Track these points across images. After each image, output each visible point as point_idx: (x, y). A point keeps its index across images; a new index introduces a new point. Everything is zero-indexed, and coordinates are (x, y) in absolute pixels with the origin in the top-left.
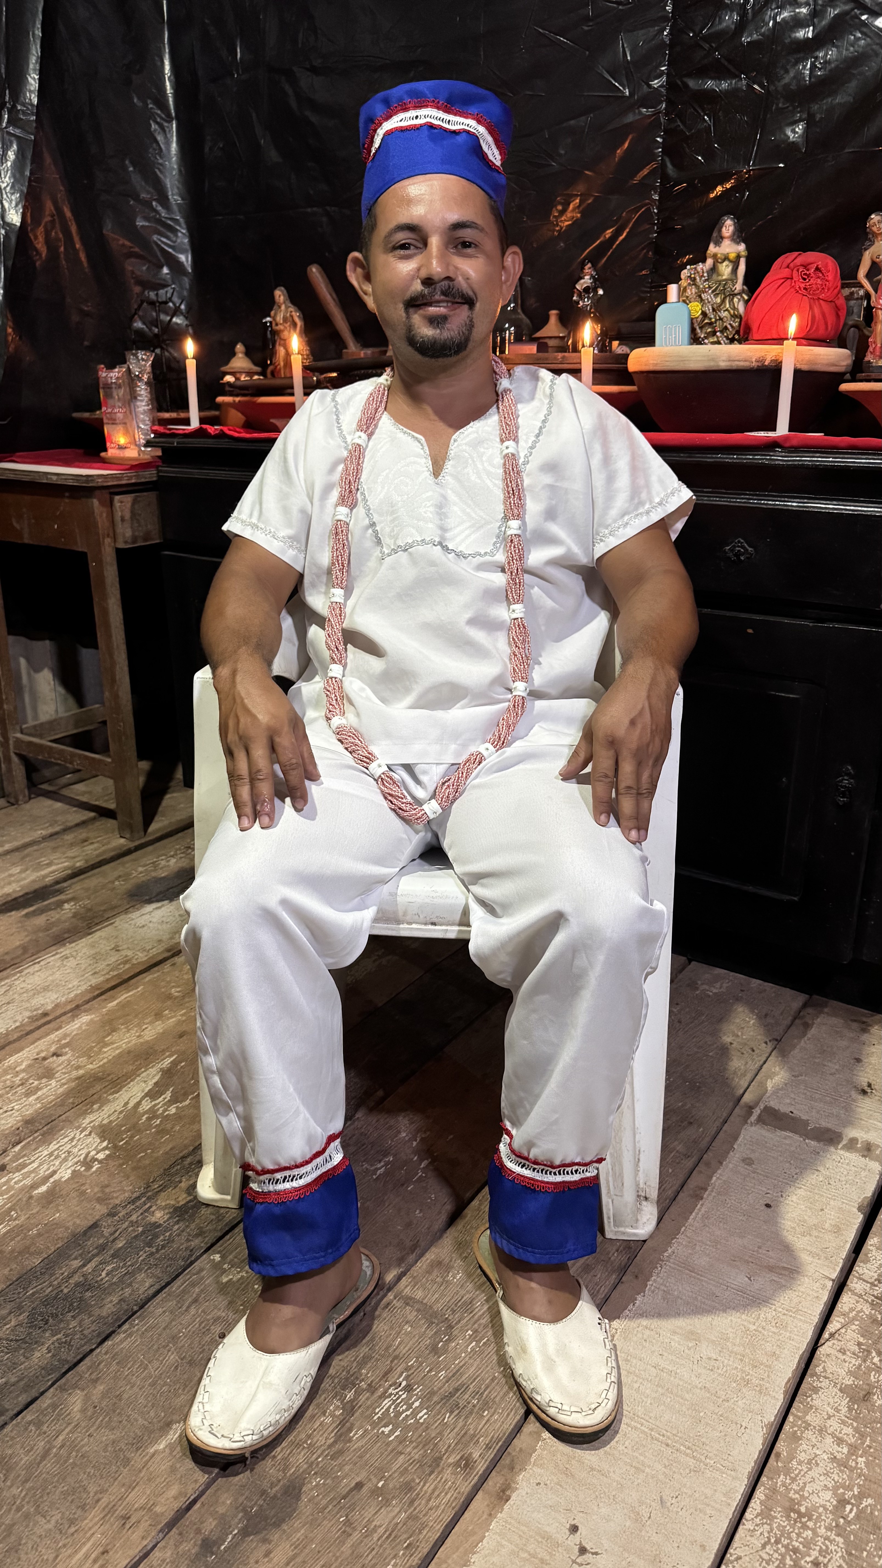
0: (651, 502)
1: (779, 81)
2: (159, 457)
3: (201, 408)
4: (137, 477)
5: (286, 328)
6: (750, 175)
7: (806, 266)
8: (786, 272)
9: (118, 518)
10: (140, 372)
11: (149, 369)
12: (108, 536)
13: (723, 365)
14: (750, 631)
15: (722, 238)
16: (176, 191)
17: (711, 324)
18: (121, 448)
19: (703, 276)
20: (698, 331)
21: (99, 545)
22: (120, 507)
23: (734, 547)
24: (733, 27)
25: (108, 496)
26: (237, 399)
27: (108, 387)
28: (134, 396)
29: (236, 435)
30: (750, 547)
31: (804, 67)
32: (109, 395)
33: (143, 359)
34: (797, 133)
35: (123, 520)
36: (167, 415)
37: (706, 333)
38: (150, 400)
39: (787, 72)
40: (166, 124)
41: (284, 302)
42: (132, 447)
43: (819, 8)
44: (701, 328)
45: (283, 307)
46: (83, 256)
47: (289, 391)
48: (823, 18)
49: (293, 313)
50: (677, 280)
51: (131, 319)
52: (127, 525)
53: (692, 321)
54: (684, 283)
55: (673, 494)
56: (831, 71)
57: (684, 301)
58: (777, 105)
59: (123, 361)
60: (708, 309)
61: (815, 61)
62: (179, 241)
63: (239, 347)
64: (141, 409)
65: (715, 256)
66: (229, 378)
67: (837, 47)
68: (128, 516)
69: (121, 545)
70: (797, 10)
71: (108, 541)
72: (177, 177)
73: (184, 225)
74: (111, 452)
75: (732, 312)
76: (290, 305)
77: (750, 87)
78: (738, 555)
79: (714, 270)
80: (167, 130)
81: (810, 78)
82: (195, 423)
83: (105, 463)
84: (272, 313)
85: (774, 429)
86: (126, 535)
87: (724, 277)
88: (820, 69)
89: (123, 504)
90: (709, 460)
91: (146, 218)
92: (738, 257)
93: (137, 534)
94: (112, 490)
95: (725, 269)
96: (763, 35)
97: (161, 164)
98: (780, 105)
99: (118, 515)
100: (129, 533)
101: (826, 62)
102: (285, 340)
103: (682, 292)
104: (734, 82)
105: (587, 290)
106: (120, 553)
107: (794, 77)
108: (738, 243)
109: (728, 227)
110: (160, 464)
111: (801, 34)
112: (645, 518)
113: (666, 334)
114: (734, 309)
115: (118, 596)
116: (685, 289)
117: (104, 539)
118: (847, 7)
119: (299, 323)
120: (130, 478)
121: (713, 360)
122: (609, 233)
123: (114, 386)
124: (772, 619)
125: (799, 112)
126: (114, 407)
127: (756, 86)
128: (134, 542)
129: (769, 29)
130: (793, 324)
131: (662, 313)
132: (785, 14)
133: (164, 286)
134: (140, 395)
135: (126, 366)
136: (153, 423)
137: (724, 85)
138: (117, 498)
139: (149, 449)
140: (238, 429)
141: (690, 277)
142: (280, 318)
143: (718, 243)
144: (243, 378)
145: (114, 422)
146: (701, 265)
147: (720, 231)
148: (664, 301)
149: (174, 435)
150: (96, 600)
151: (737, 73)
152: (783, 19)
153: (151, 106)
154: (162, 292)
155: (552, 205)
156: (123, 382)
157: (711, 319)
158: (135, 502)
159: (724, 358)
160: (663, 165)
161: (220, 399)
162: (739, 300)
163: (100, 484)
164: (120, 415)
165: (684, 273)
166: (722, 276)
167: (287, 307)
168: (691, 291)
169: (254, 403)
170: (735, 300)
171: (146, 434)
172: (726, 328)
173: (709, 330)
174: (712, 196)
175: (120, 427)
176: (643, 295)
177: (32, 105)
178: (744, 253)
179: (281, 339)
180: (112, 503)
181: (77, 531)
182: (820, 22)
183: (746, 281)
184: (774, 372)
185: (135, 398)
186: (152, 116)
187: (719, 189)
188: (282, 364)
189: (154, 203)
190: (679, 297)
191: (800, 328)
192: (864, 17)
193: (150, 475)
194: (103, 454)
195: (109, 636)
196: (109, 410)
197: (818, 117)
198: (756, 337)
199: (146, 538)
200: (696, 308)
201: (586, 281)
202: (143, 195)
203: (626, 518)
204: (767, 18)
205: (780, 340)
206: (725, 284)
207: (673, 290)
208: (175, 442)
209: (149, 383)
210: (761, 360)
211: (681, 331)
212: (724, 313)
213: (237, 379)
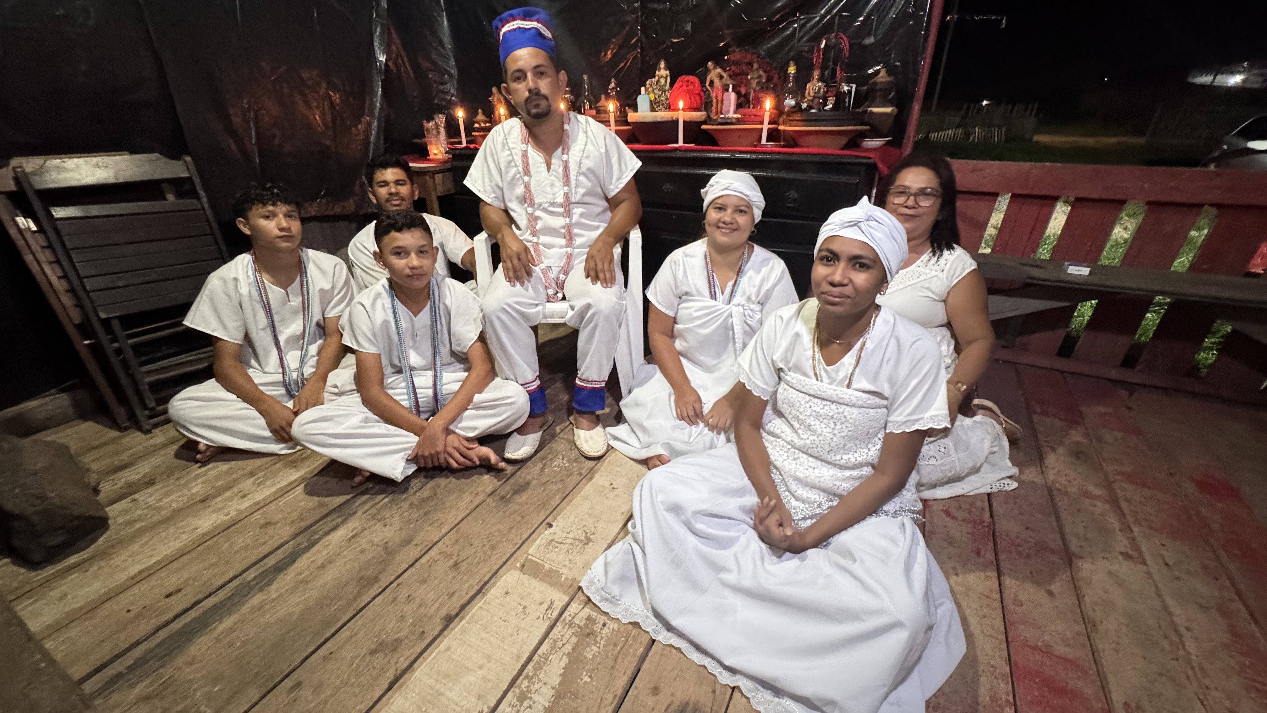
0: (630, 169)
2: (451, 158)
3: (466, 136)
4: (443, 166)
5: (498, 103)
6: (671, 43)
7: (688, 81)
8: (681, 84)
10: (440, 123)
11: (444, 122)
12: (433, 191)
13: (659, 120)
14: (674, 217)
15: (660, 69)
17: (657, 103)
18: (435, 154)
19: (654, 83)
20: (653, 105)
21: (430, 195)
22: (437, 179)
23: (666, 187)
25: (432, 175)
26: (481, 133)
27: (428, 130)
28: (438, 133)
30: (671, 187)
32: (428, 133)
33: (441, 118)
34: (689, 26)
35: (439, 184)
36: (452, 140)
38: (445, 134)
40: (441, 13)
41: (497, 94)
42: (440, 154)
45: (496, 96)
46: (411, 72)
49: (501, 97)
50: (645, 85)
51: (433, 100)
52: (441, 186)
53: (651, 101)
54: (647, 86)
57: (648, 94)
59: (433, 119)
60: (657, 97)
62: (451, 64)
63: (480, 111)
64: (442, 138)
65: (658, 75)
66: (476, 125)
68: (440, 182)
69: (439, 194)
71: (433, 193)
73: (453, 57)
74: (432, 157)
76: (499, 95)
78: (667, 190)
79: (658, 81)
82: (464, 144)
83: (429, 161)
84: (492, 98)
85: (677, 142)
86: (440, 190)
89: (439, 178)
90: (650, 154)
91: (436, 54)
92: (667, 76)
93: (445, 189)
94: (434, 172)
95: (662, 81)
97: (441, 30)
99: (437, 182)
100: (441, 189)
102: (498, 108)
103: (646, 90)
105: (613, 88)
106: (439, 198)
109: (662, 64)
110: (452, 161)
112: (629, 176)
113: (641, 107)
114: (665, 96)
116: (648, 89)
119: (503, 102)
120: (440, 167)
121: (655, 118)
122: (622, 65)
123: (430, 129)
125: (689, 19)
126: (430, 138)
128: (444, 193)
130: (681, 104)
131: (639, 98)
133: (446, 83)
134: (441, 133)
135: (434, 121)
136: (448, 144)
138: (436, 176)
139: (447, 155)
141: (649, 84)
142: (495, 100)
143: (659, 71)
144: (483, 125)
145: (431, 144)
146: (653, 80)
147: (659, 66)
148: (640, 94)
149: (456, 149)
154: (445, 86)
156: (434, 127)
157: (657, 101)
158: (443, 176)
160: (641, 38)
161: (474, 133)
162: (668, 92)
163: (428, 170)
164: (434, 142)
165: (648, 82)
166: (661, 83)
168: (650, 89)
170: (666, 92)
171: (445, 149)
172: (663, 104)
173: (657, 105)
174: (658, 51)
175: (434, 146)
176: (633, 91)
178: (669, 74)
179: (496, 106)
180: (434, 177)
183: (669, 86)
184: (675, 122)
187: (660, 49)
188: (498, 118)
189: (439, 48)
190: (646, 92)
191: (685, 105)
193: (448, 165)
194: (428, 157)
197: (695, 20)
198: (671, 108)
199: (449, 191)
200: (652, 96)
201: (612, 85)
202: (434, 44)
205: (678, 110)
206: (662, 87)
207: (643, 89)
208: (457, 152)
209: (444, 128)
210: (672, 118)
211: (647, 106)
212: (663, 98)
213: (480, 125)
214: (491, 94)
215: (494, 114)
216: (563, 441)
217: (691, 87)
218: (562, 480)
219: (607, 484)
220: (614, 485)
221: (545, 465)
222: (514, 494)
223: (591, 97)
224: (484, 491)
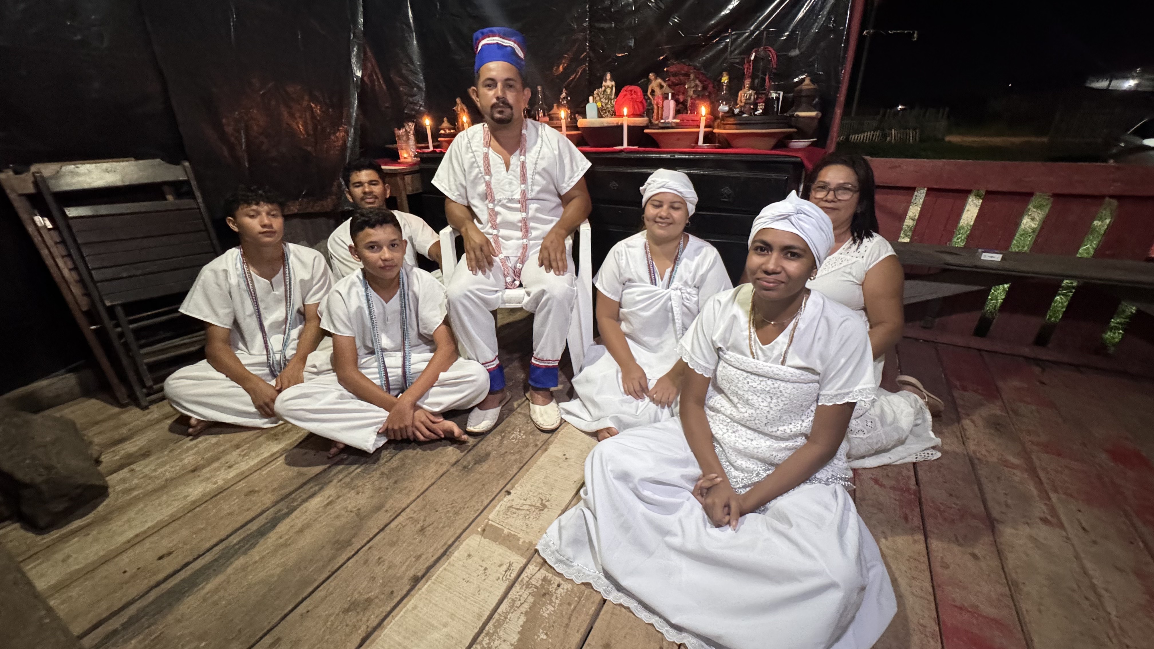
1: (624, 25)
2: (419, 161)
3: (433, 142)
4: (412, 168)
5: (461, 112)
6: (616, 57)
7: (631, 91)
8: (625, 93)
9: (406, 184)
10: (410, 131)
11: (413, 129)
12: (404, 190)
13: (606, 125)
14: (620, 212)
15: (607, 80)
16: (417, 60)
17: (604, 110)
18: (405, 158)
19: (601, 93)
20: (600, 112)
21: (401, 193)
22: (407, 180)
23: (613, 184)
25: (402, 176)
27: (398, 136)
28: (408, 139)
30: (617, 184)
31: (632, 20)
32: (399, 139)
33: (410, 126)
34: (632, 43)
35: (408, 184)
36: (420, 145)
38: (414, 140)
39: (626, 22)
40: (411, 34)
41: (460, 103)
42: (409, 158)
44: (602, 111)
45: (460, 105)
46: (384, 87)
49: (464, 107)
50: (593, 95)
51: (404, 109)
52: (410, 186)
53: (598, 109)
54: (595, 96)
56: (640, 21)
57: (595, 102)
59: (403, 126)
60: (604, 104)
61: (635, 18)
62: (419, 78)
63: (445, 119)
64: (411, 144)
66: (442, 132)
67: (642, 14)
68: (410, 182)
69: (408, 193)
71: (403, 192)
72: (417, 54)
73: (421, 72)
74: (402, 160)
76: (462, 104)
77: (615, 26)
78: (614, 187)
79: (605, 91)
80: (412, 36)
81: (634, 24)
82: (432, 149)
83: (399, 163)
84: (456, 107)
85: (622, 145)
86: (410, 189)
88: (637, 21)
89: (408, 178)
90: (598, 155)
91: (406, 70)
92: (612, 86)
93: (414, 189)
94: (404, 174)
95: (609, 90)
97: (411, 50)
98: (626, 33)
99: (406, 182)
101: (638, 19)
102: (462, 116)
103: (594, 99)
104: (610, 24)
105: (564, 98)
106: (409, 196)
107: (629, 23)
108: (612, 81)
109: (608, 76)
110: (420, 163)
111: (630, 9)
112: (579, 176)
113: (589, 114)
114: (611, 104)
119: (466, 111)
120: (410, 169)
122: (573, 77)
123: (401, 136)
124: (626, 207)
125: (632, 36)
126: (401, 143)
127: (617, 26)
128: (413, 192)
130: (625, 111)
131: (588, 106)
133: (415, 95)
134: (411, 139)
135: (405, 128)
136: (416, 148)
137: (607, 26)
138: (406, 177)
139: (415, 158)
141: (597, 93)
142: (459, 109)
143: (606, 82)
144: (448, 131)
145: (402, 148)
146: (600, 90)
147: (605, 78)
148: (588, 102)
149: (424, 153)
151: (611, 21)
153: (404, 27)
154: (414, 98)
156: (404, 134)
157: (604, 108)
158: (412, 177)
160: (589, 53)
161: (439, 139)
163: (399, 172)
164: (404, 147)
165: (595, 92)
166: (607, 93)
168: (598, 98)
170: (612, 101)
171: (414, 153)
172: (609, 111)
173: (604, 112)
174: (604, 64)
175: (404, 150)
176: (582, 100)
177: (361, 30)
178: (614, 85)
179: (460, 116)
180: (404, 179)
183: (615, 94)
184: (621, 127)
186: (406, 31)
187: (607, 61)
188: (461, 125)
189: (409, 65)
190: (593, 101)
193: (416, 168)
194: (398, 161)
196: (400, 145)
197: (638, 37)
198: (617, 115)
199: (417, 190)
200: (599, 105)
201: (564, 95)
202: (404, 61)
205: (623, 116)
206: (608, 96)
207: (591, 98)
208: (425, 155)
209: (413, 134)
210: (618, 123)
211: (595, 112)
212: (609, 106)
213: (445, 131)
214: (455, 104)
215: (457, 122)
216: (520, 416)
217: (634, 96)
218: (520, 451)
219: (560, 455)
220: (567, 456)
221: (503, 437)
222: (475, 464)
223: (545, 107)
224: (447, 461)
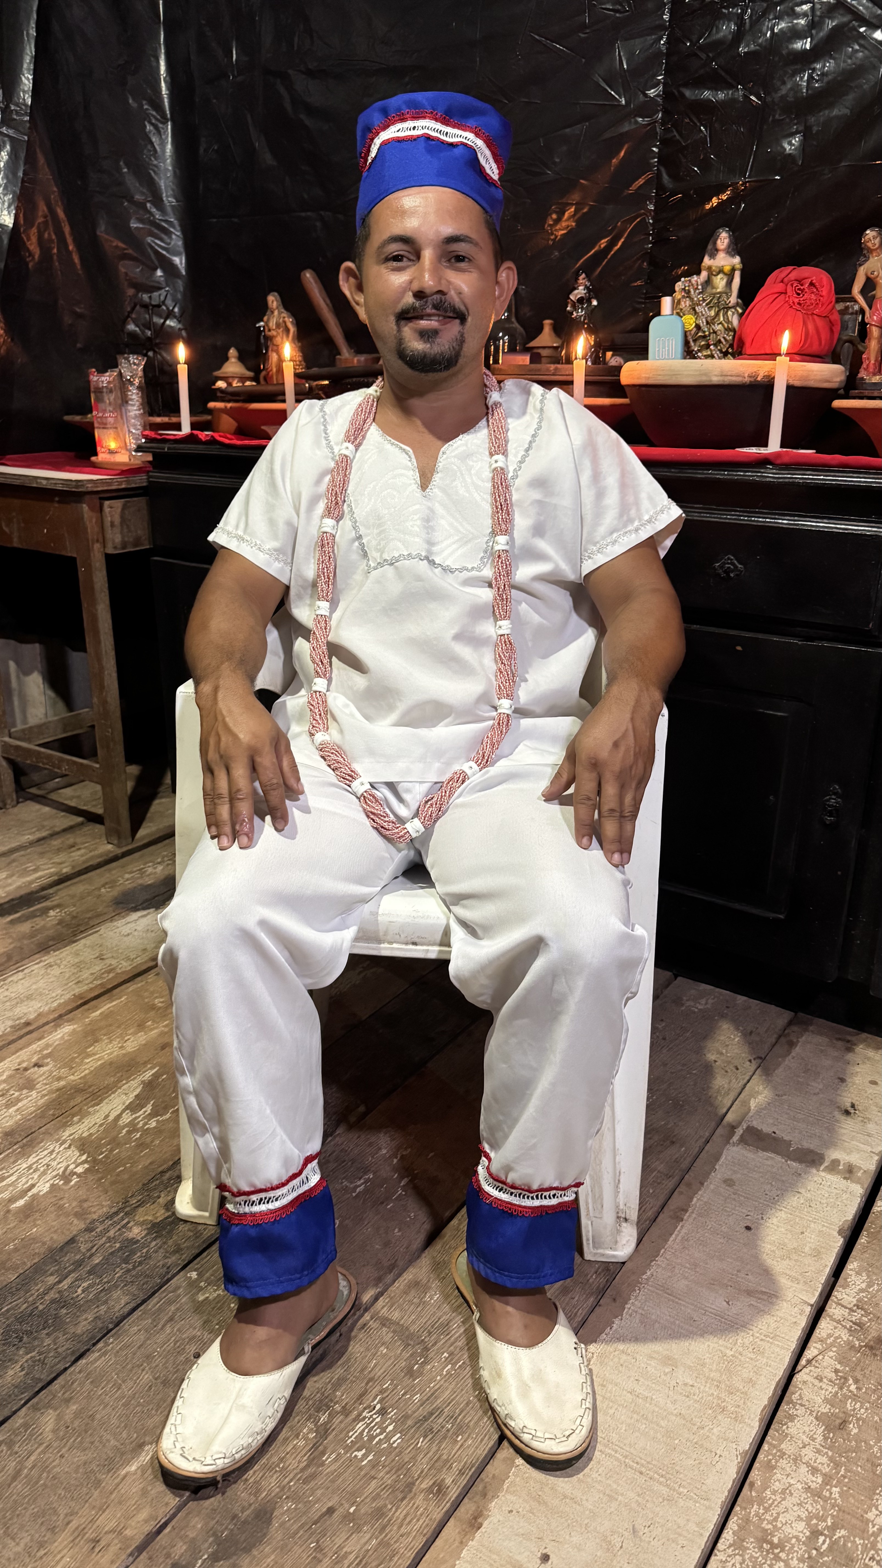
0: (640, 520)
1: (776, 92)
2: (149, 462)
3: (193, 412)
4: (128, 482)
5: (278, 333)
6: (746, 187)
7: (800, 281)
8: (780, 287)
9: (107, 523)
10: (131, 377)
11: (140, 374)
12: (98, 541)
13: (715, 380)
14: (739, 648)
15: (717, 250)
16: (170, 192)
17: (704, 337)
18: (111, 452)
19: (697, 289)
20: (692, 344)
21: (89, 550)
22: (110, 512)
23: (724, 563)
24: (730, 37)
25: (97, 502)
26: (229, 405)
27: (98, 392)
28: (125, 401)
29: (227, 441)
30: (740, 564)
31: (802, 78)
32: (99, 400)
33: (135, 364)
34: (794, 145)
35: (112, 525)
36: (158, 420)
37: (700, 346)
38: (142, 404)
39: (784, 83)
40: (160, 125)
41: (277, 308)
42: (123, 452)
43: (816, 19)
44: (695, 341)
45: (276, 313)
46: (76, 257)
47: (280, 398)
48: (821, 29)
49: (286, 319)
50: (671, 292)
51: (123, 323)
52: (117, 530)
53: (685, 334)
54: (678, 295)
55: (662, 511)
56: (828, 83)
57: (678, 314)
58: (774, 116)
59: (115, 365)
60: (702, 323)
61: (812, 73)
62: (173, 243)
63: (233, 352)
64: (132, 414)
65: (709, 268)
66: (221, 384)
67: (834, 59)
68: (117, 520)
69: (110, 551)
70: (795, 21)
71: (97, 546)
72: (171, 179)
73: (178, 228)
74: (102, 457)
75: (726, 325)
76: (283, 310)
77: (746, 97)
78: (727, 572)
79: (708, 282)
80: (162, 131)
81: (807, 90)
82: (186, 429)
83: (96, 468)
84: (265, 318)
85: (766, 445)
86: (115, 540)
87: (718, 290)
88: (817, 81)
89: (113, 509)
90: (699, 476)
91: (141, 220)
92: (733, 270)
93: (126, 539)
94: (103, 495)
95: (720, 282)
96: (760, 45)
97: (156, 166)
98: (777, 117)
99: (108, 520)
100: (118, 539)
101: (823, 74)
102: (277, 346)
103: (675, 305)
104: (730, 92)
105: (581, 300)
106: (110, 559)
107: (791, 89)
108: (733, 256)
109: (723, 239)
110: (151, 469)
111: (798, 45)
112: (634, 535)
113: (659, 347)
114: (728, 322)
115: (108, 602)
116: (679, 302)
117: (93, 544)
118: (845, 19)
119: (292, 329)
120: (121, 483)
121: (706, 374)
122: (603, 243)
123: (105, 390)
124: (760, 636)
125: (796, 124)
126: (104, 411)
127: (752, 97)
128: (123, 548)
129: (767, 40)
130: (785, 340)
131: (655, 325)
132: (783, 25)
133: (158, 289)
134: (132, 400)
135: (117, 370)
136: (145, 428)
137: (721, 96)
138: (107, 503)
139: (140, 454)
140: (229, 436)
141: (684, 289)
142: (272, 324)
143: (713, 256)
144: (235, 383)
145: (104, 426)
146: (695, 278)
147: (715, 243)
148: (657, 313)
149: (165, 441)
150: (85, 605)
151: (734, 83)
152: (781, 30)
153: (146, 107)
154: (155, 295)
155: (547, 214)
156: (115, 386)
157: (704, 332)
158: (124, 507)
159: (716, 373)
160: (659, 175)
161: (211, 405)
162: (733, 313)
163: (90, 489)
164: (111, 420)
165: (679, 286)
166: (716, 289)
167: (280, 313)
168: (685, 304)
169: (246, 409)
170: (730, 313)
171: (137, 439)
172: (720, 341)
173: (703, 343)
174: (708, 207)
175: (111, 431)
176: (638, 306)
177: (26, 105)
178: (739, 266)
179: (274, 345)
180: (101, 508)
181: (66, 535)
182: (817, 33)
183: (740, 295)
184: (766, 388)
185: (127, 402)
186: (147, 117)
187: (715, 201)
188: (274, 370)
189: (148, 205)
190: (673, 309)
191: (792, 344)
192: (862, 30)
193: (140, 480)
194: (93, 459)
195: (98, 642)
196: (100, 415)
197: (815, 129)
198: (749, 351)
199: (137, 542)
200: (690, 321)
201: (580, 292)
202: (138, 197)
203: (615, 535)
204: (765, 28)
205: (773, 355)
206: (719, 297)
207: (666, 302)
208: (166, 448)
209: (139, 388)
210: (754, 376)
211: (676, 344)
212: (718, 327)
213: (229, 384)
214: (264, 309)
215: (265, 359)
217: (810, 297)
219: (527, 1555)
